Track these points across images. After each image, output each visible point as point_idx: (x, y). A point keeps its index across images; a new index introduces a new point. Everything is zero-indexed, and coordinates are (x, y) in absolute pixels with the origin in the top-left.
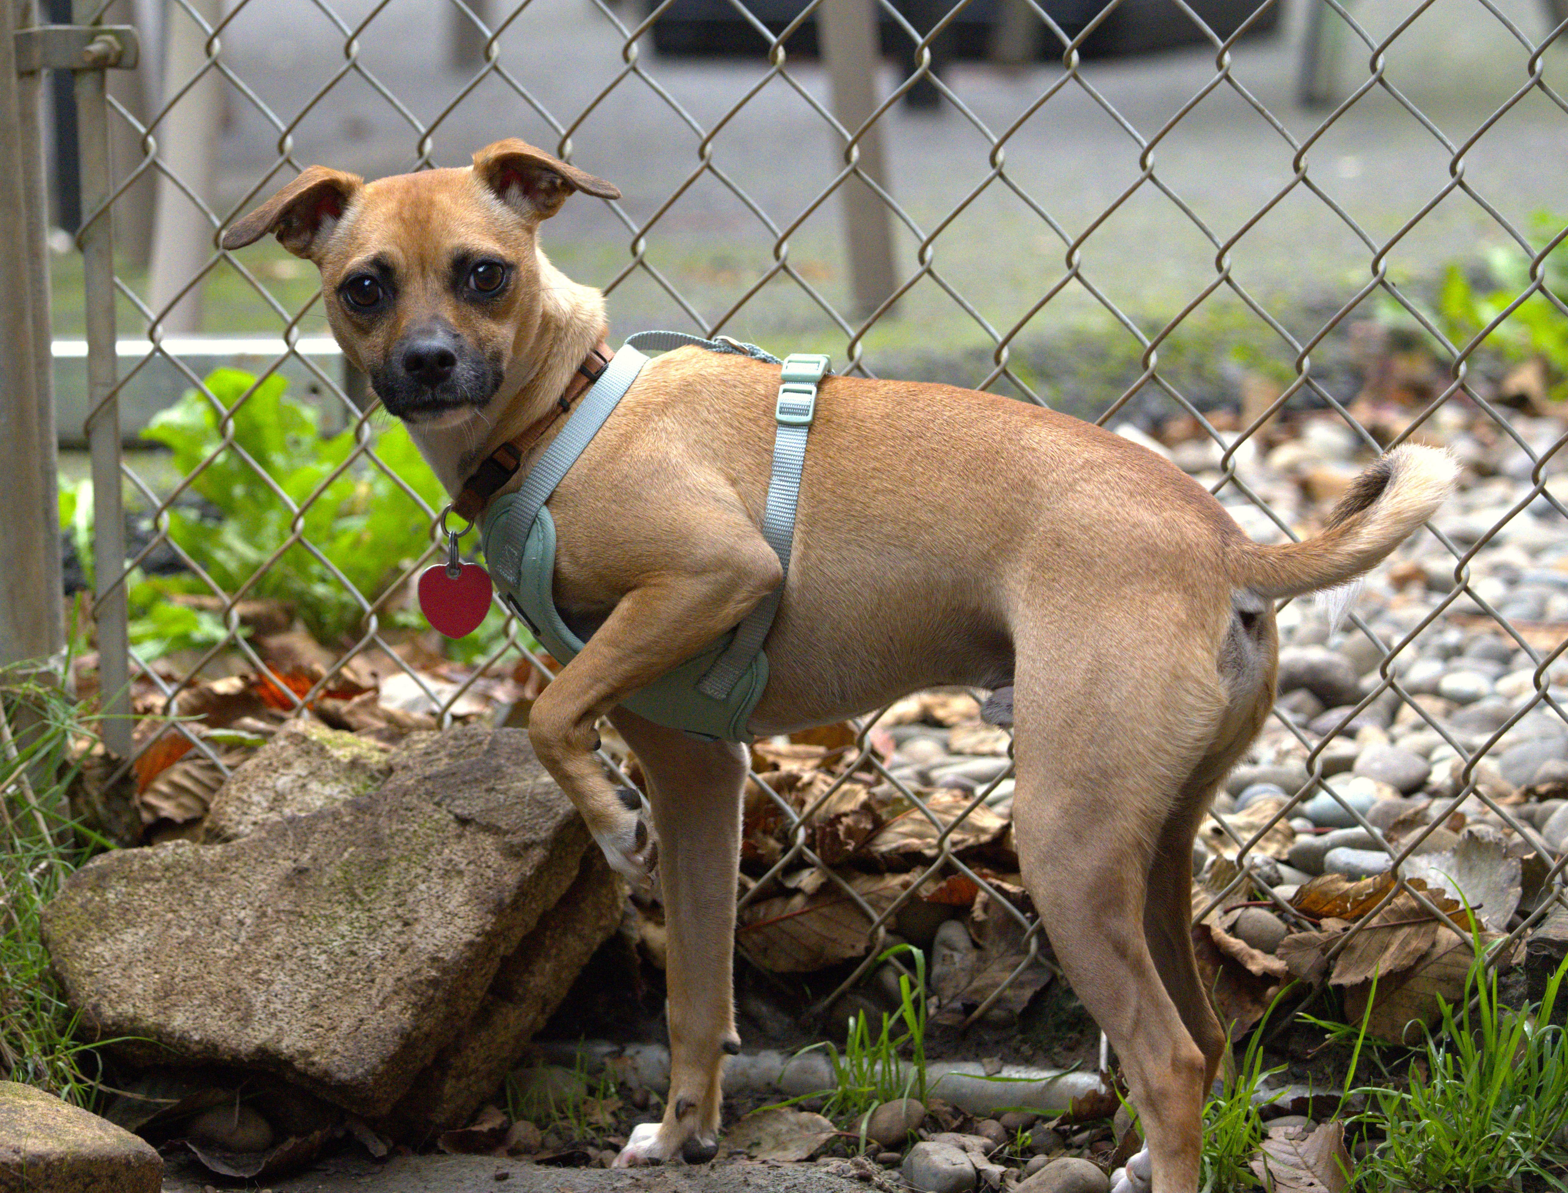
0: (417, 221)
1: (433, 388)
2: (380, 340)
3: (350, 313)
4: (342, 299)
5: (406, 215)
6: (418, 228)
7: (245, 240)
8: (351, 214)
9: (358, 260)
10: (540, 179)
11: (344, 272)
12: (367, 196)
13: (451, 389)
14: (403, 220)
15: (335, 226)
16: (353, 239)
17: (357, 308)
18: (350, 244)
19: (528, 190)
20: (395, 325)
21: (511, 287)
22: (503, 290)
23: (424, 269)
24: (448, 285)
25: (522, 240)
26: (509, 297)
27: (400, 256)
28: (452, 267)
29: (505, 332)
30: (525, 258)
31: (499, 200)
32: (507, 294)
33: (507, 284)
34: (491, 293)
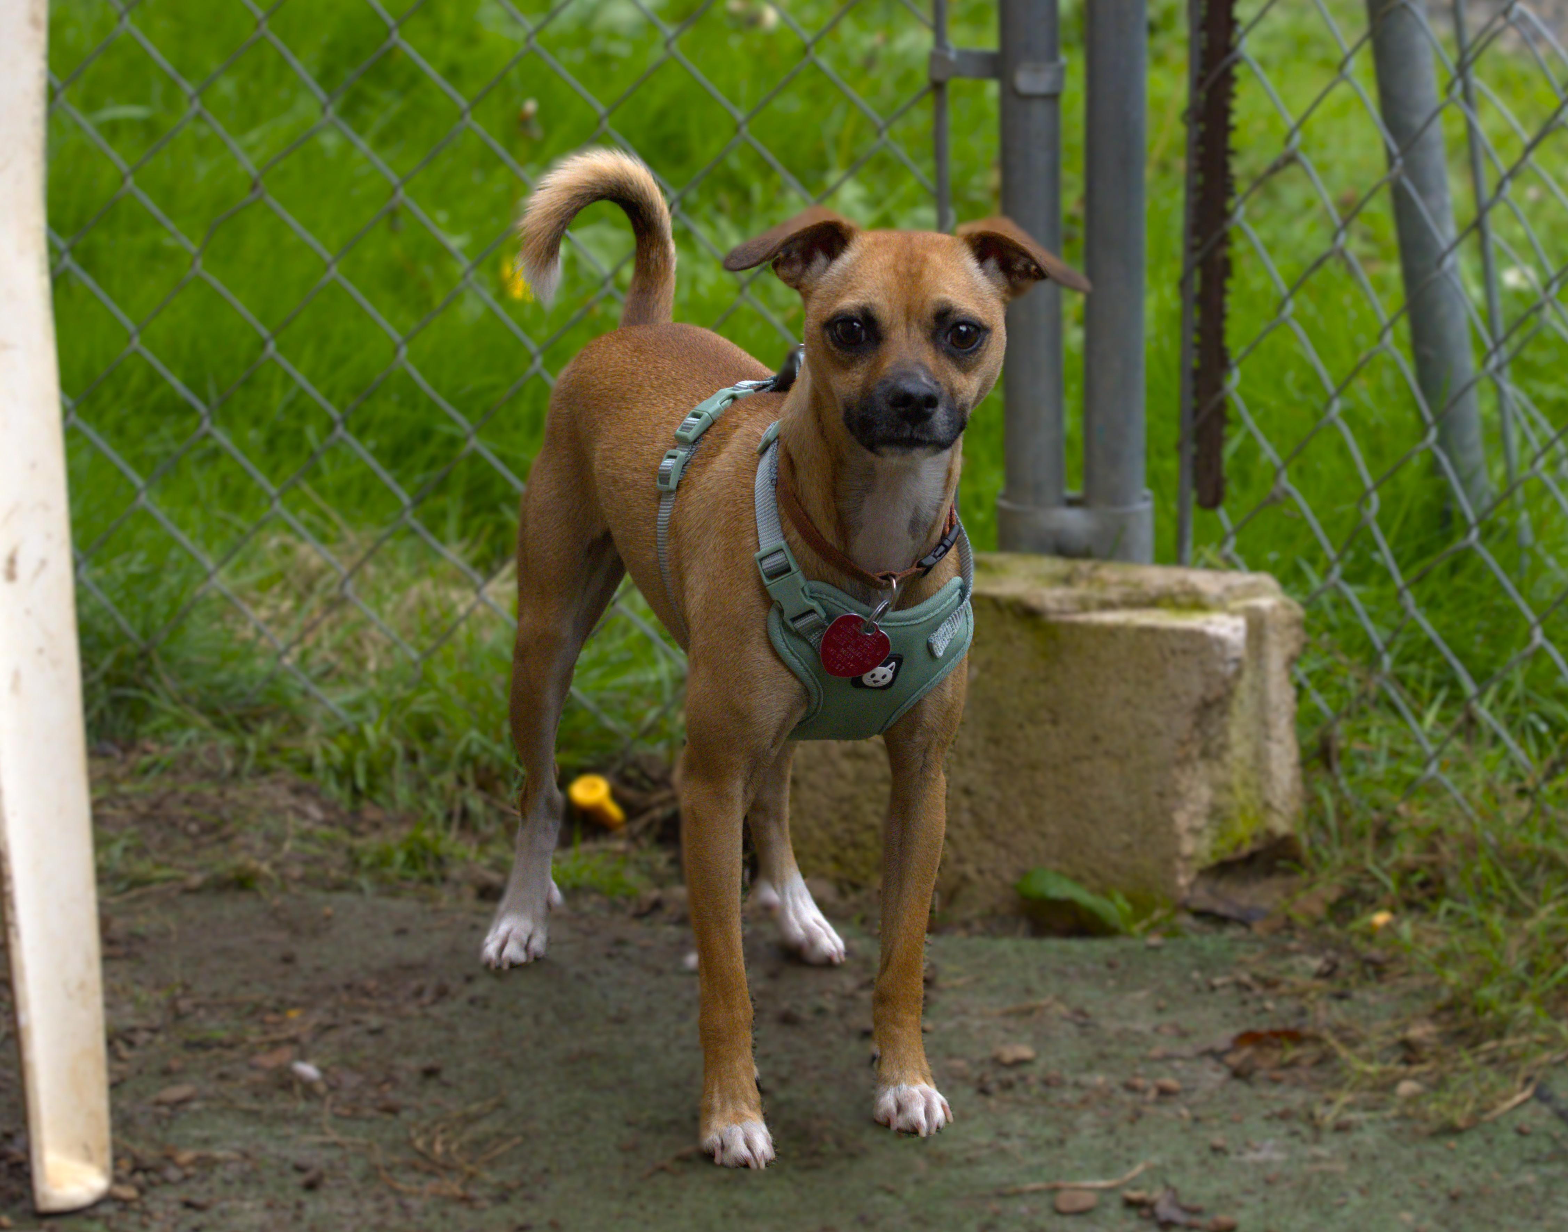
0: (910, 274)
1: (914, 425)
2: (859, 377)
3: (833, 348)
4: (827, 335)
5: (901, 269)
6: (909, 282)
7: (745, 264)
8: (847, 258)
9: (848, 302)
10: (1017, 260)
11: (832, 311)
12: (865, 245)
13: (929, 431)
14: (897, 273)
15: (827, 266)
16: (847, 282)
17: (839, 343)
18: (841, 285)
19: (1006, 267)
20: (877, 365)
21: (983, 348)
22: (976, 350)
23: (908, 319)
24: (929, 334)
25: (996, 308)
26: (980, 357)
27: (887, 309)
28: (934, 318)
29: (973, 388)
30: (998, 325)
31: (981, 270)
32: (979, 353)
33: (980, 345)
34: (965, 350)
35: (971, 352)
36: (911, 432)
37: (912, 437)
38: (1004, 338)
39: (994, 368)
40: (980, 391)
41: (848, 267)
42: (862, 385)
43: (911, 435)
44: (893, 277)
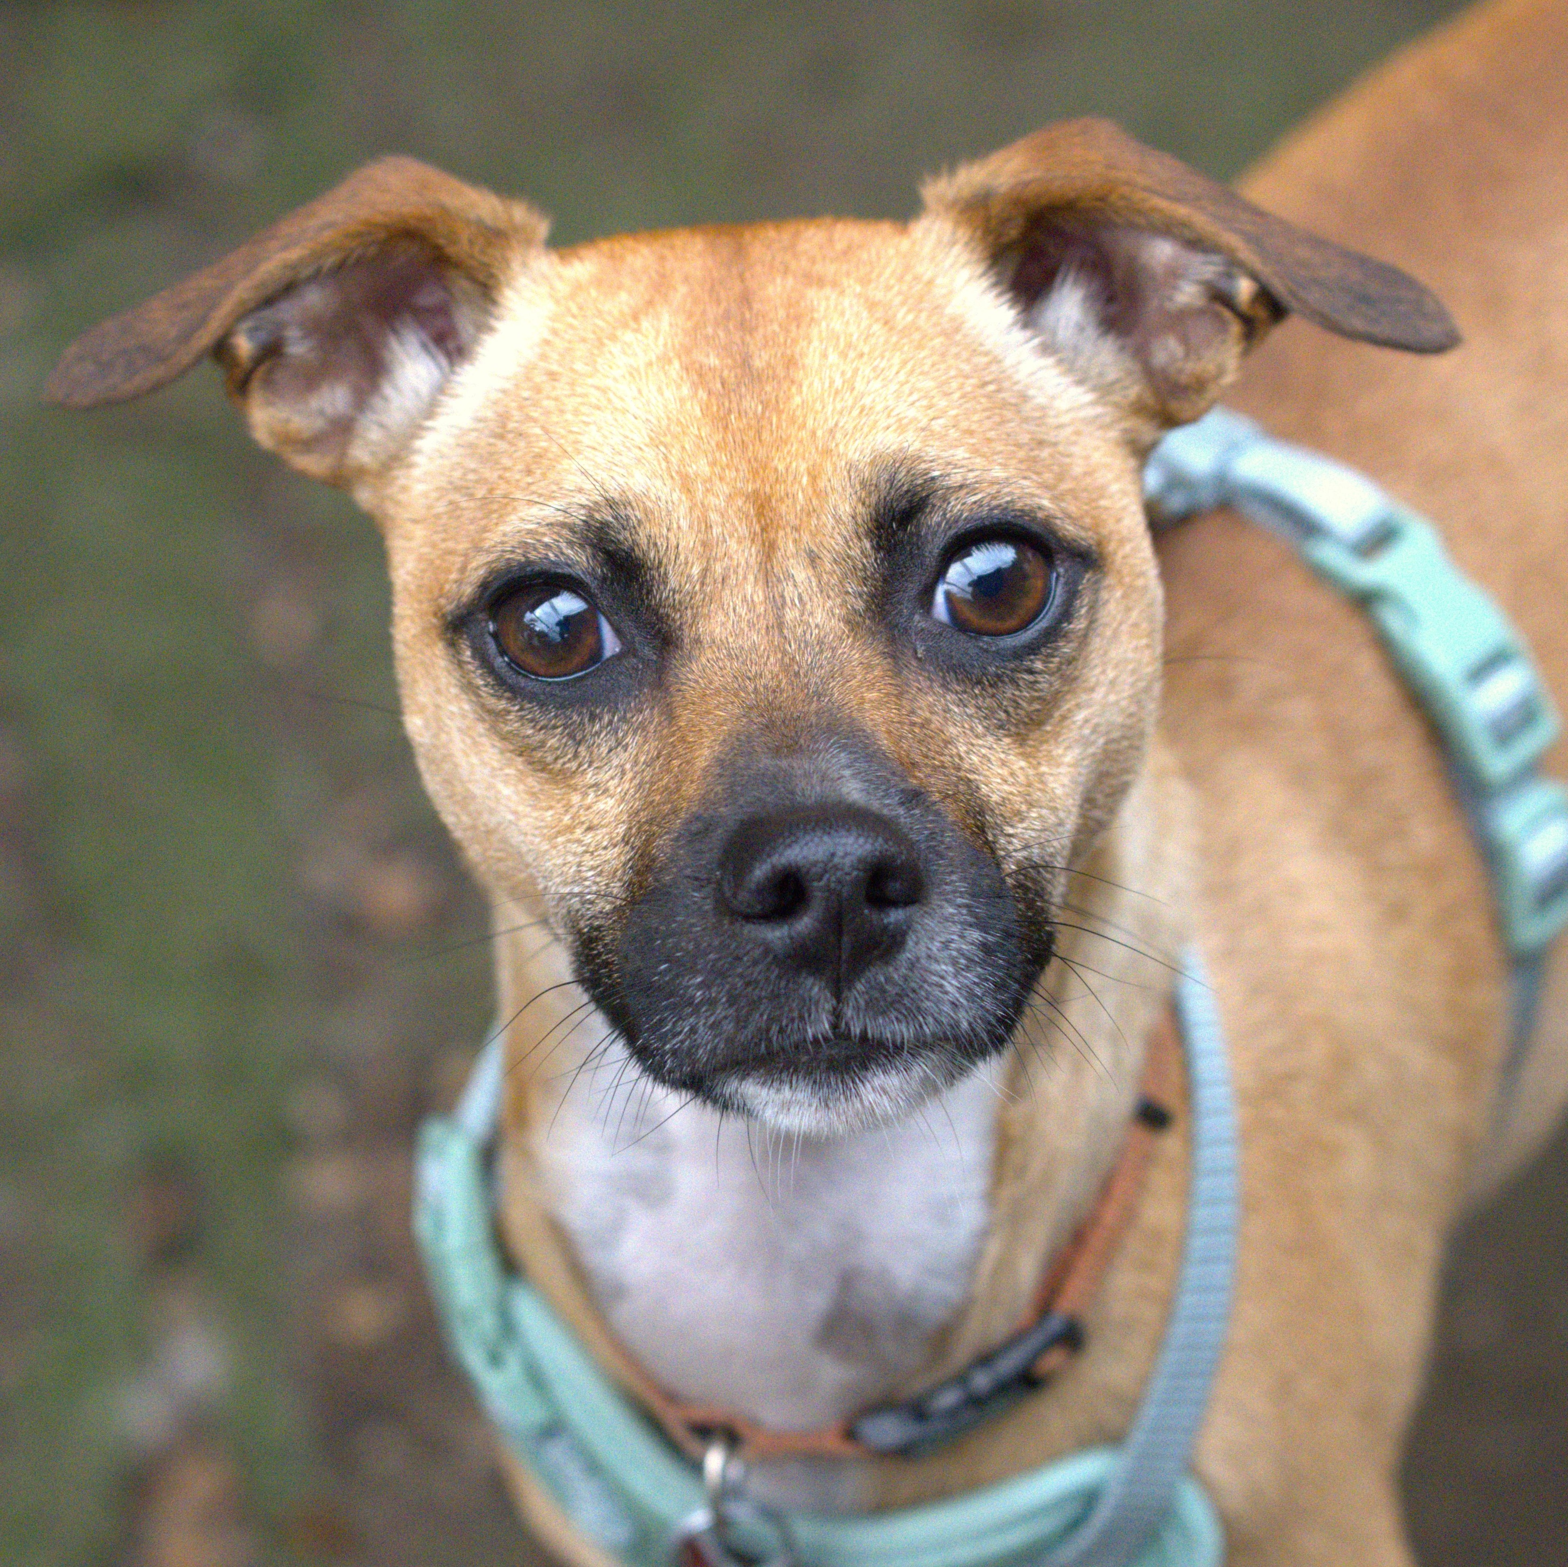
0: (749, 374)
1: (839, 989)
3: (495, 703)
4: (467, 655)
6: (750, 403)
12: (564, 290)
13: (904, 996)
17: (520, 684)
18: (495, 455)
20: (669, 756)
21: (1079, 625)
22: (1053, 634)
23: (769, 550)
24: (860, 605)
25: (1110, 476)
26: (1070, 661)
27: (682, 517)
28: (869, 533)
29: (1059, 791)
30: (1122, 541)
31: (1028, 333)
32: (1066, 648)
33: (1066, 614)
34: (1010, 642)
35: (1032, 649)
36: (837, 1015)
37: (839, 1032)
38: (1157, 591)
39: (1133, 709)
40: (1088, 801)
41: (508, 385)
42: (625, 841)
43: (835, 1026)
44: (685, 390)
